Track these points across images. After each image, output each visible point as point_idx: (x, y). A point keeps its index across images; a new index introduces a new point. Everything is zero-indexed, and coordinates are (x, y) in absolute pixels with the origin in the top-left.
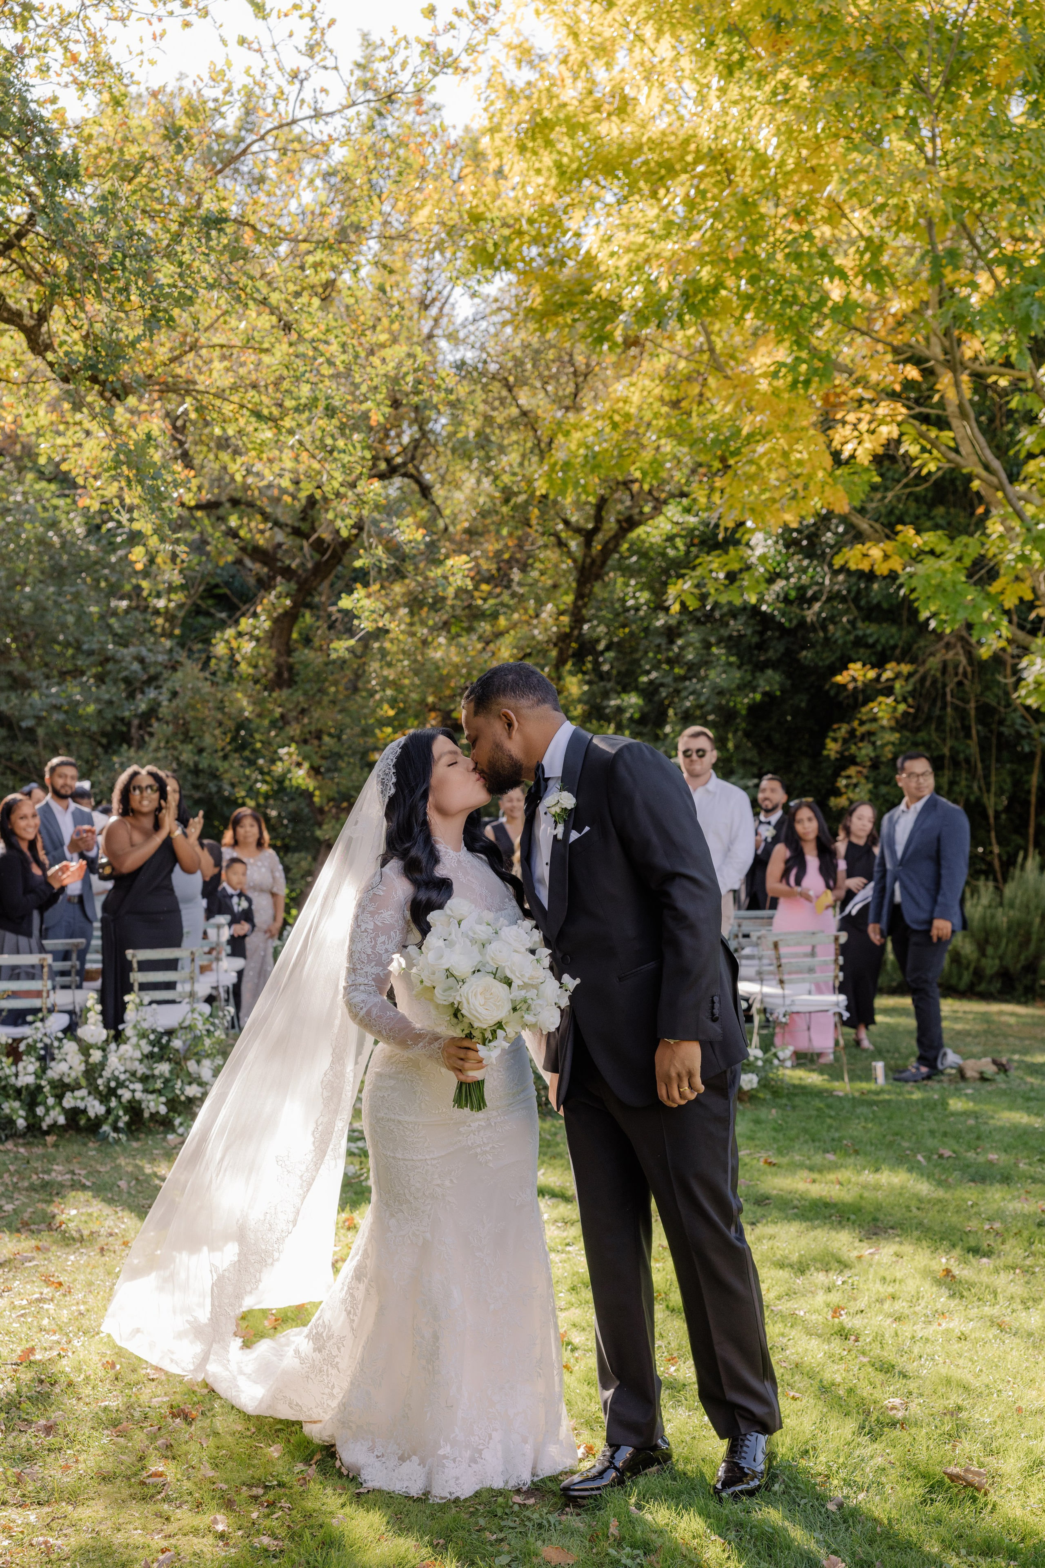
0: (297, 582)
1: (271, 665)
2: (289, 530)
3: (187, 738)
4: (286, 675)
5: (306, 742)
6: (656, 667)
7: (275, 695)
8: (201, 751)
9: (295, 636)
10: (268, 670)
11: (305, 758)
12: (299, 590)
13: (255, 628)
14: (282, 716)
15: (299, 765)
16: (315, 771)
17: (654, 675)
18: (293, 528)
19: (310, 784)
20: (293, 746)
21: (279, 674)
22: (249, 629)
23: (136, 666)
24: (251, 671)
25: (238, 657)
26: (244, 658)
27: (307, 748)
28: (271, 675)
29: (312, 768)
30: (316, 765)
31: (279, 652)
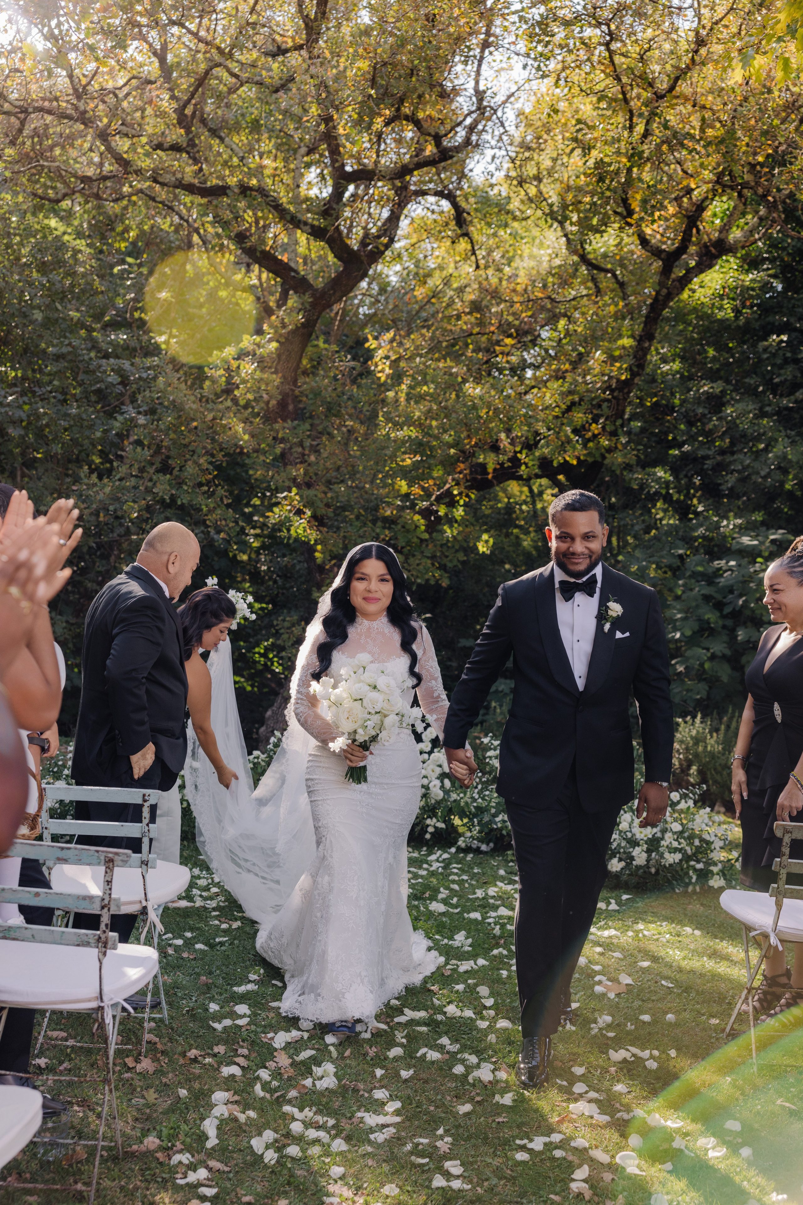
0: (313, 295)
1: (275, 392)
2: (308, 229)
3: (165, 469)
4: (291, 407)
5: (309, 485)
6: (692, 439)
7: (277, 426)
8: (180, 484)
9: (305, 362)
10: (271, 397)
11: (309, 504)
12: (313, 305)
13: (258, 345)
14: (283, 455)
15: (299, 513)
16: (318, 520)
17: (686, 448)
18: (313, 226)
19: (313, 535)
20: (294, 490)
21: (282, 404)
22: (251, 348)
23: (113, 378)
24: (250, 396)
25: (237, 380)
26: (244, 382)
27: (311, 492)
28: (273, 402)
29: (314, 517)
30: (319, 513)
31: (284, 377)
